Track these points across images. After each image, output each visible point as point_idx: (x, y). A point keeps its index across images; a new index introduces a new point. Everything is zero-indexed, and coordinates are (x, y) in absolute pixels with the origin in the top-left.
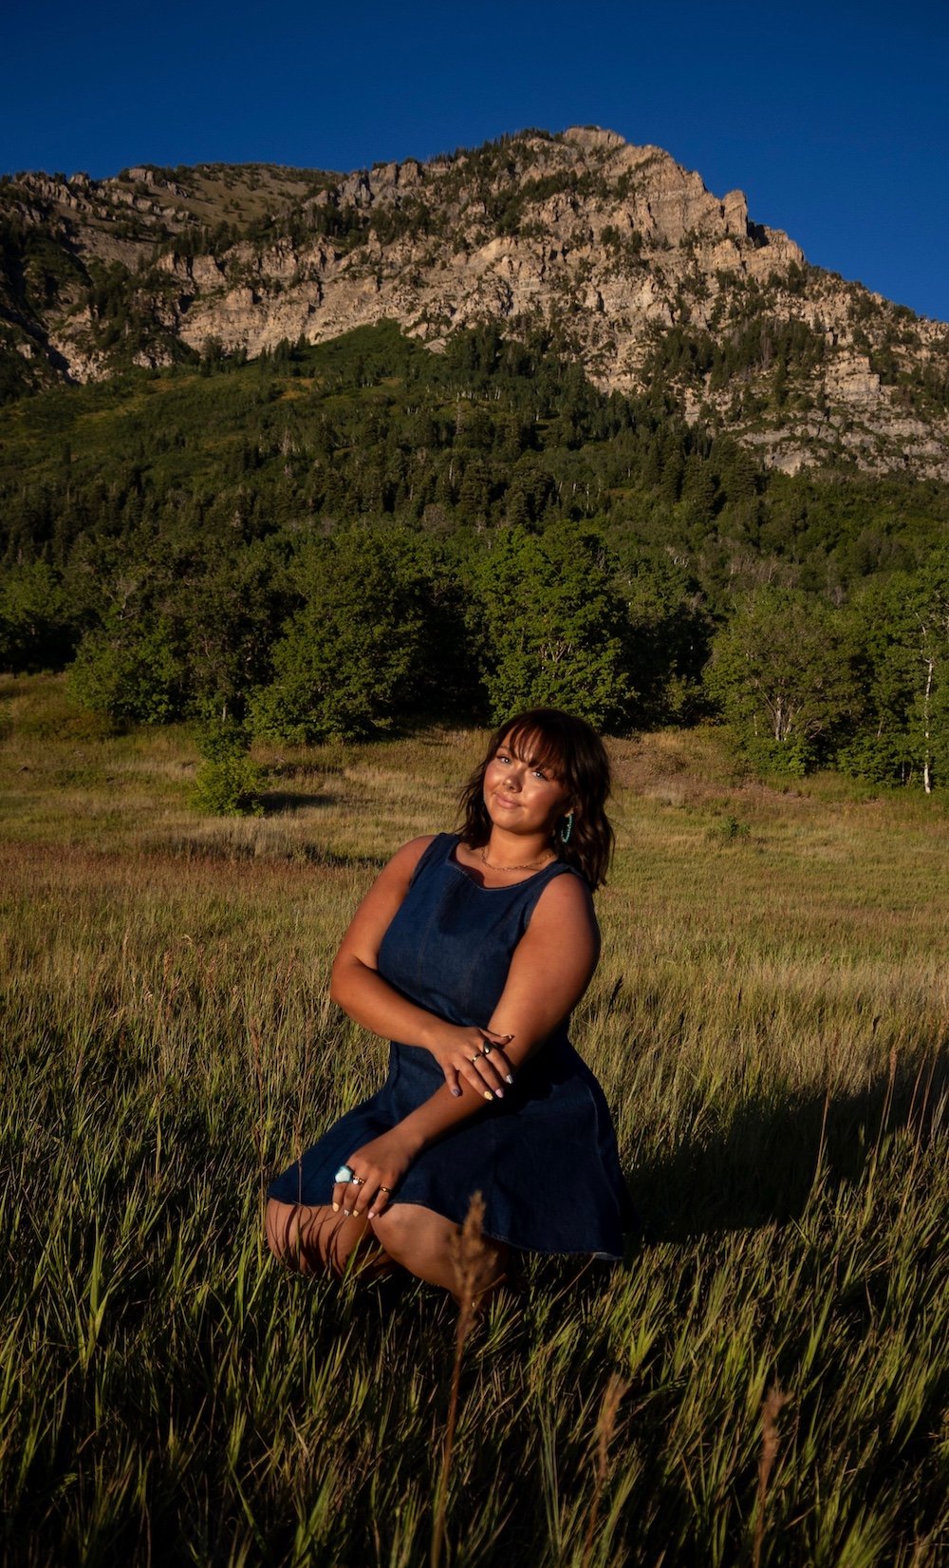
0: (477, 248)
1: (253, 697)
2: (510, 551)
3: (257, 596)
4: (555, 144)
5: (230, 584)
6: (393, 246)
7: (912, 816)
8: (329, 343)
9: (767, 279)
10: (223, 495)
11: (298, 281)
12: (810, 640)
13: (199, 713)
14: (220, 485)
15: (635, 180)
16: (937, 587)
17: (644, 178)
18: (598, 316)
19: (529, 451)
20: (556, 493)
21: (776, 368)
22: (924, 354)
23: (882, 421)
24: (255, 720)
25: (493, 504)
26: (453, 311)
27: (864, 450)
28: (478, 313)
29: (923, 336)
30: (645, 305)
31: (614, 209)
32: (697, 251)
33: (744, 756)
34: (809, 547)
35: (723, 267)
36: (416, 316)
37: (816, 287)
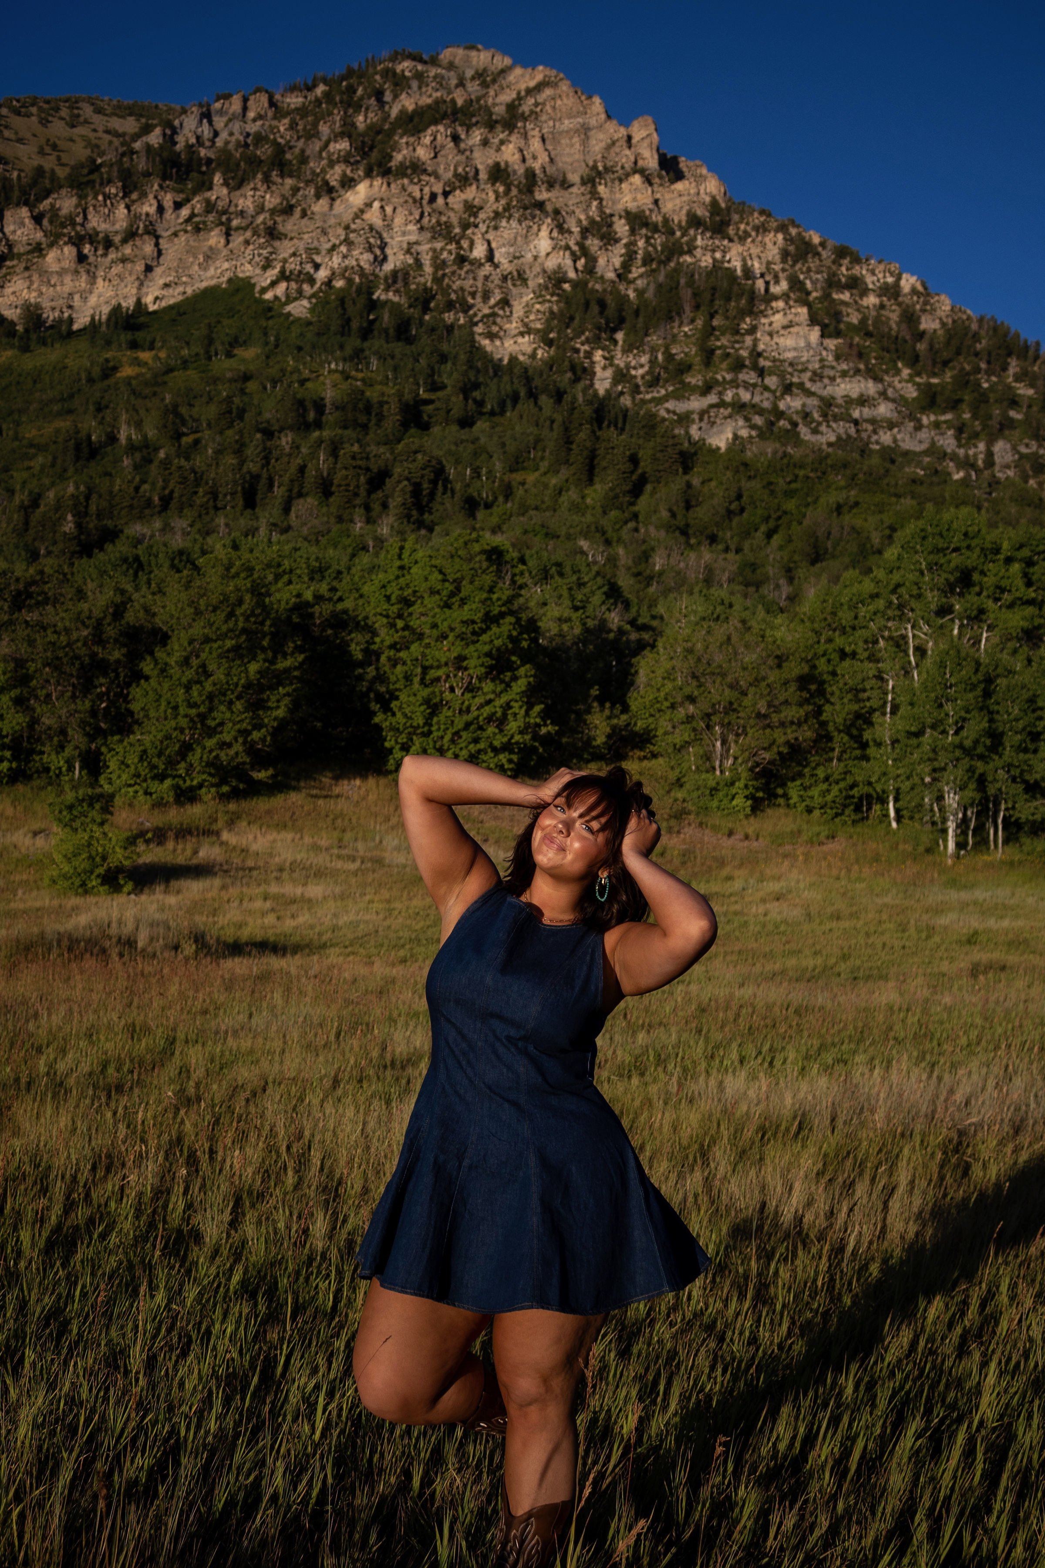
0: (342, 192)
1: (110, 750)
2: (401, 568)
3: (111, 632)
4: (429, 67)
5: (81, 622)
6: (242, 191)
7: (877, 858)
8: (171, 308)
9: (684, 218)
10: (51, 494)
11: (130, 235)
12: (750, 658)
13: (47, 770)
14: (47, 481)
15: (527, 106)
16: (894, 591)
17: (536, 104)
18: (487, 268)
19: (413, 431)
20: (447, 481)
21: (699, 323)
22: (872, 300)
23: (826, 381)
24: (114, 777)
25: (373, 496)
26: (317, 267)
27: (806, 415)
28: (346, 269)
29: (869, 280)
30: (543, 253)
31: (502, 142)
32: (601, 189)
33: (680, 795)
34: (747, 534)
35: (632, 206)
36: (273, 273)
37: (742, 227)
